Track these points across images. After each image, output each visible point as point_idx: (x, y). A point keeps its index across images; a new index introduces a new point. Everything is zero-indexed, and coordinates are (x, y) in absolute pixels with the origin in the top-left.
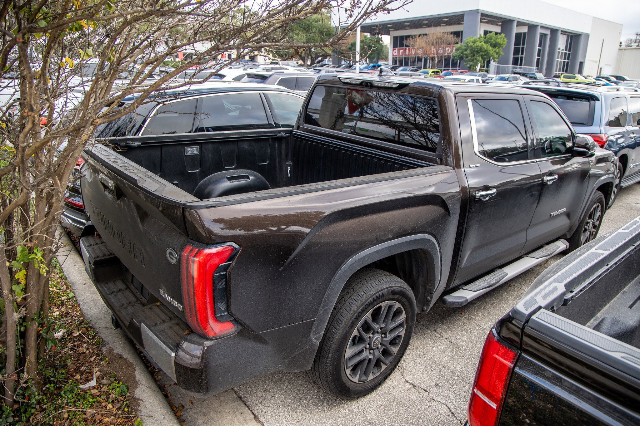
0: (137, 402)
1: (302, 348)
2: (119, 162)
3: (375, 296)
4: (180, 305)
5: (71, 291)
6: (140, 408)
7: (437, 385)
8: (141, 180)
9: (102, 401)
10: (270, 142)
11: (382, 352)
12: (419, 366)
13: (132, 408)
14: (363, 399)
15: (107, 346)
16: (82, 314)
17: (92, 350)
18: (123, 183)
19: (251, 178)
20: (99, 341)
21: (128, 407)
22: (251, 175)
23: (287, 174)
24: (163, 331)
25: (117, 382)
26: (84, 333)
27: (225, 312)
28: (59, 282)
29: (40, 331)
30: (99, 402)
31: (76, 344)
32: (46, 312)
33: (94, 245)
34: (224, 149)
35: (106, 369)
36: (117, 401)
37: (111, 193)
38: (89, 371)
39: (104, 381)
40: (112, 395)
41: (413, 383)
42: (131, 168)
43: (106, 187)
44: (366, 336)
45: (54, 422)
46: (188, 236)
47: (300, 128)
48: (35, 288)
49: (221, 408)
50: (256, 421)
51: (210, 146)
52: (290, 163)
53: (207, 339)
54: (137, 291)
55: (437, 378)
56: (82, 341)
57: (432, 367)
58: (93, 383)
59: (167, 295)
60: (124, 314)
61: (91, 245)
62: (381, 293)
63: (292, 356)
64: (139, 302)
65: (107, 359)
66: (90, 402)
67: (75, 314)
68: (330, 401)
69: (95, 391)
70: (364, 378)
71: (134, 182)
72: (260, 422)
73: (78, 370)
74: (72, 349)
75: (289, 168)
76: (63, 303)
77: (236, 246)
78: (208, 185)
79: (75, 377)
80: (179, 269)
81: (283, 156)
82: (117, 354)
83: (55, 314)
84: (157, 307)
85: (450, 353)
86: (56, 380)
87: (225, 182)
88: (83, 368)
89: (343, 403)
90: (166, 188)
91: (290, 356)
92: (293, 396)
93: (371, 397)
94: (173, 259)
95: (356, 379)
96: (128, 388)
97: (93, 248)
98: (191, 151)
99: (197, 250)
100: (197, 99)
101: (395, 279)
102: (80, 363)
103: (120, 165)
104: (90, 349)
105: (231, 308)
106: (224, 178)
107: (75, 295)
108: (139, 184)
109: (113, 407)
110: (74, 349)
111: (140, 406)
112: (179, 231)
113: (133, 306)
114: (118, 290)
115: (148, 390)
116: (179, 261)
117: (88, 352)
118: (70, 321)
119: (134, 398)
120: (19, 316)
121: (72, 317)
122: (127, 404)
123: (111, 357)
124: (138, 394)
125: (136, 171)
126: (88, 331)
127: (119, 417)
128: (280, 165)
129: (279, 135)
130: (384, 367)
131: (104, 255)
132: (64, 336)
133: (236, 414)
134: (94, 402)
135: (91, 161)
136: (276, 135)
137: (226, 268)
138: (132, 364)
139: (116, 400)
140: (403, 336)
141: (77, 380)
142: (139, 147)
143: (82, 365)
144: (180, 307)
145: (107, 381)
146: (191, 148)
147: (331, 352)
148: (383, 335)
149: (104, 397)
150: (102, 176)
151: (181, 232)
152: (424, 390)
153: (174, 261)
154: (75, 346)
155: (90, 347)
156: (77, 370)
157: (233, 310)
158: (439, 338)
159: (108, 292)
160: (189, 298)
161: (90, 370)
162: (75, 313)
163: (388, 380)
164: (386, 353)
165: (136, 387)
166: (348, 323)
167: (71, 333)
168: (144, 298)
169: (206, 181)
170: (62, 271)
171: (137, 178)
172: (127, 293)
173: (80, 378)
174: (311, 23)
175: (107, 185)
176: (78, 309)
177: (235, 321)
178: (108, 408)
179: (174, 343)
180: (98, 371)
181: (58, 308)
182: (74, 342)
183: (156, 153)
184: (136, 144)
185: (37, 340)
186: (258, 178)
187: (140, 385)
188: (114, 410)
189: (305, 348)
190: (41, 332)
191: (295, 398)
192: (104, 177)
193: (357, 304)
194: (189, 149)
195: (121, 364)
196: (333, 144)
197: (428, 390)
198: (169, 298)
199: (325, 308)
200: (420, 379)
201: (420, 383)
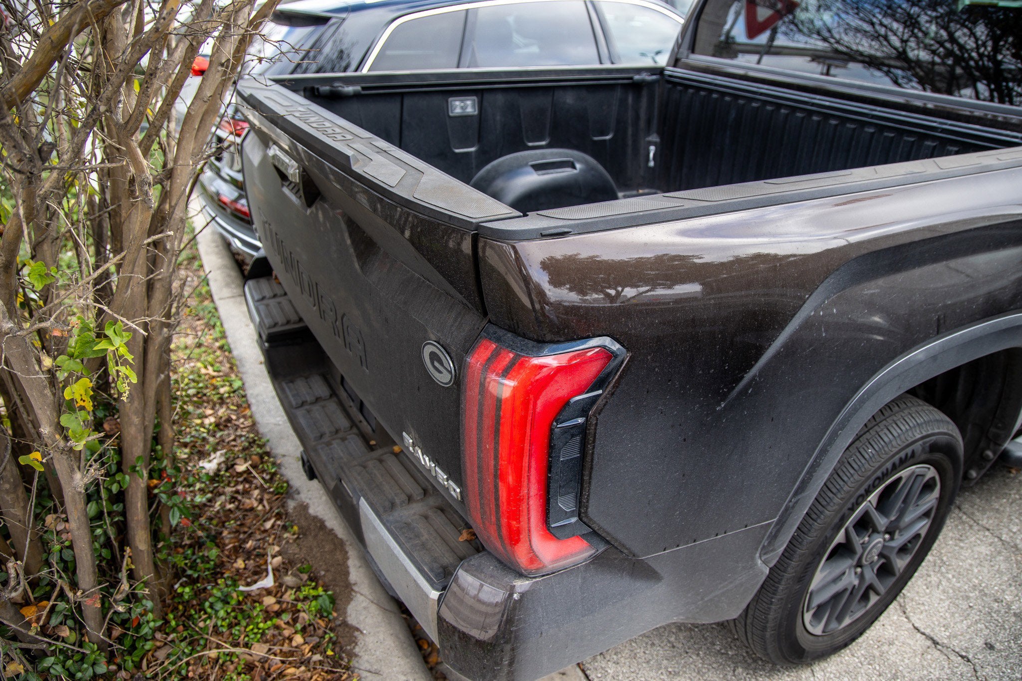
0: (352, 636)
1: (731, 582)
2: (312, 119)
3: (897, 457)
4: (455, 487)
5: (237, 376)
6: (357, 650)
7: (990, 647)
8: (360, 157)
9: (284, 626)
10: (618, 93)
11: (878, 570)
12: (937, 593)
13: (341, 648)
14: (823, 664)
15: (296, 496)
16: (254, 424)
17: (269, 503)
18: (321, 167)
19: (578, 166)
20: (282, 487)
21: (334, 643)
22: (579, 161)
23: (648, 160)
24: (408, 525)
25: (314, 584)
26: (254, 466)
27: (572, 516)
28: (218, 357)
29: (156, 487)
30: (277, 627)
31: (240, 487)
32: (167, 446)
33: (270, 298)
34: (526, 104)
35: (293, 549)
36: (312, 628)
37: (295, 191)
38: (261, 551)
39: (289, 579)
40: (302, 615)
41: (932, 634)
42: (338, 130)
43: (283, 177)
44: (857, 541)
45: (188, 671)
46: (485, 314)
47: (680, 64)
48: (136, 404)
51: (500, 98)
52: (654, 138)
53: (521, 575)
54: (352, 404)
55: (987, 627)
56: (251, 483)
57: (968, 598)
58: (268, 582)
59: (419, 451)
60: (324, 458)
61: (263, 298)
62: (909, 450)
63: (706, 599)
64: (355, 430)
65: (296, 528)
66: (259, 629)
67: (243, 423)
68: (750, 661)
69: (269, 601)
70: (833, 624)
71: (342, 162)
73: (241, 547)
74: (233, 499)
75: (652, 149)
76: (222, 401)
77: (615, 347)
78: (494, 179)
79: (235, 565)
80: (458, 402)
81: (642, 124)
82: (315, 519)
83: (207, 421)
84: (394, 458)
85: (1003, 566)
86: (196, 575)
87: (528, 173)
88: (250, 544)
89: (779, 671)
90: (424, 179)
91: (702, 599)
92: (669, 642)
93: (842, 663)
94: (440, 372)
95: (818, 630)
96: (333, 600)
97: (267, 306)
98: (462, 108)
99: (511, 355)
100: (467, 10)
101: (938, 417)
102: (245, 533)
103: (314, 125)
104: (265, 503)
105: (587, 507)
106: (526, 165)
107: (243, 384)
108: (356, 168)
109: (305, 643)
110: (236, 498)
111: (356, 644)
112: (460, 297)
113: (343, 439)
114: (313, 399)
115: (373, 608)
116: (458, 381)
117: (260, 508)
118: (232, 437)
119: (345, 624)
120: (86, 480)
121: (236, 429)
122: (331, 638)
123: (304, 523)
124: (353, 616)
125: (349, 137)
126: (262, 463)
127: (315, 669)
128: (636, 141)
129: (637, 77)
130: (874, 599)
131: (288, 322)
132: (219, 470)
134: (268, 629)
135: (254, 117)
136: (631, 78)
137: (584, 409)
138: (341, 543)
139: (310, 625)
140: (923, 536)
141: (238, 570)
142: (356, 96)
143: (250, 536)
144: (455, 490)
145: (294, 579)
146: (462, 101)
147: (783, 583)
148: (887, 536)
149: (286, 617)
150: (273, 151)
151: (465, 301)
152: (962, 657)
153: (444, 378)
154: (237, 492)
155: (266, 496)
156: (238, 550)
157: (593, 510)
158: (971, 527)
159: (294, 403)
160: (480, 480)
161: (264, 549)
162: (242, 420)
163: (877, 625)
164: (885, 570)
165: (349, 599)
166: (832, 520)
167: (233, 465)
168: (365, 423)
169: (489, 172)
170: (224, 336)
171: (349, 152)
172: (332, 406)
173: (243, 566)
175: (284, 171)
176: (248, 413)
177: (594, 534)
178: (294, 644)
179: (435, 565)
180: (279, 553)
181: (213, 408)
182: (237, 483)
183: (391, 109)
184: (350, 89)
185: (150, 506)
186: (589, 168)
187: (358, 595)
188: (307, 650)
189: (738, 582)
190: (156, 491)
191: (674, 647)
192: (279, 153)
193: (856, 477)
194: (457, 103)
195: (323, 540)
196: (761, 94)
197: (970, 657)
198: (426, 461)
199: (799, 497)
200: (946, 627)
201: (949, 637)
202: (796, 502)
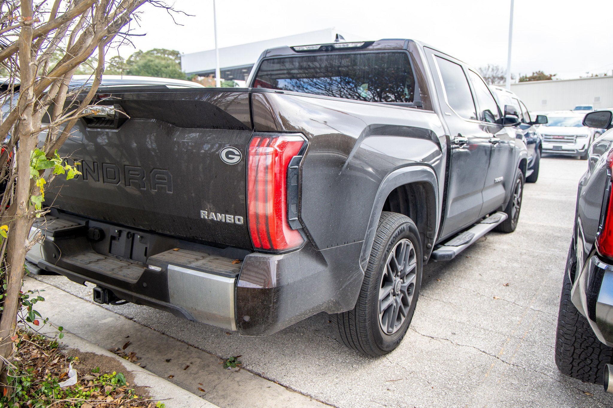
1: (351, 277)
4: (239, 217)
6: (150, 394)
7: (454, 334)
9: (97, 394)
11: (402, 299)
12: (427, 323)
14: (390, 355)
15: (66, 348)
17: (48, 354)
27: (296, 216)
30: (93, 396)
35: (81, 367)
39: (88, 377)
40: (107, 387)
41: (430, 335)
44: (392, 276)
49: (241, 387)
50: (290, 391)
53: (275, 253)
55: (450, 328)
57: (439, 322)
59: (213, 214)
60: (122, 275)
62: (402, 227)
64: (132, 265)
65: (77, 358)
70: (390, 329)
72: (295, 391)
84: (176, 252)
85: (448, 309)
88: (47, 371)
89: (372, 362)
91: (342, 287)
95: (385, 329)
104: (45, 354)
105: (301, 212)
109: (116, 399)
113: (128, 268)
114: (95, 260)
115: (151, 377)
117: (43, 356)
119: (136, 387)
122: (133, 392)
123: (81, 356)
124: (139, 382)
130: (403, 319)
133: (263, 389)
138: (113, 358)
139: (114, 392)
140: (415, 284)
144: (239, 220)
145: (91, 376)
148: (402, 280)
149: (97, 390)
152: (445, 339)
153: (235, 161)
157: (303, 215)
159: (83, 263)
164: (405, 301)
165: (132, 378)
166: (382, 256)
172: (110, 261)
174: (160, 69)
177: (303, 230)
187: (138, 375)
188: (119, 401)
189: (354, 277)
195: (99, 359)
197: (448, 339)
199: (371, 229)
200: (435, 332)
201: (437, 335)
202: (370, 232)
